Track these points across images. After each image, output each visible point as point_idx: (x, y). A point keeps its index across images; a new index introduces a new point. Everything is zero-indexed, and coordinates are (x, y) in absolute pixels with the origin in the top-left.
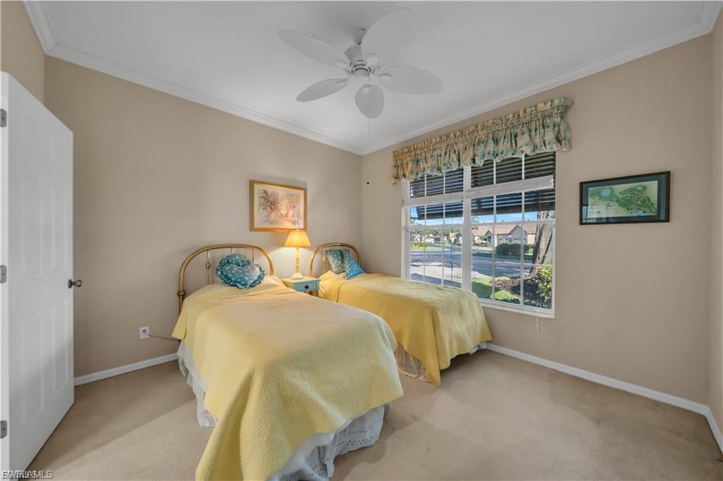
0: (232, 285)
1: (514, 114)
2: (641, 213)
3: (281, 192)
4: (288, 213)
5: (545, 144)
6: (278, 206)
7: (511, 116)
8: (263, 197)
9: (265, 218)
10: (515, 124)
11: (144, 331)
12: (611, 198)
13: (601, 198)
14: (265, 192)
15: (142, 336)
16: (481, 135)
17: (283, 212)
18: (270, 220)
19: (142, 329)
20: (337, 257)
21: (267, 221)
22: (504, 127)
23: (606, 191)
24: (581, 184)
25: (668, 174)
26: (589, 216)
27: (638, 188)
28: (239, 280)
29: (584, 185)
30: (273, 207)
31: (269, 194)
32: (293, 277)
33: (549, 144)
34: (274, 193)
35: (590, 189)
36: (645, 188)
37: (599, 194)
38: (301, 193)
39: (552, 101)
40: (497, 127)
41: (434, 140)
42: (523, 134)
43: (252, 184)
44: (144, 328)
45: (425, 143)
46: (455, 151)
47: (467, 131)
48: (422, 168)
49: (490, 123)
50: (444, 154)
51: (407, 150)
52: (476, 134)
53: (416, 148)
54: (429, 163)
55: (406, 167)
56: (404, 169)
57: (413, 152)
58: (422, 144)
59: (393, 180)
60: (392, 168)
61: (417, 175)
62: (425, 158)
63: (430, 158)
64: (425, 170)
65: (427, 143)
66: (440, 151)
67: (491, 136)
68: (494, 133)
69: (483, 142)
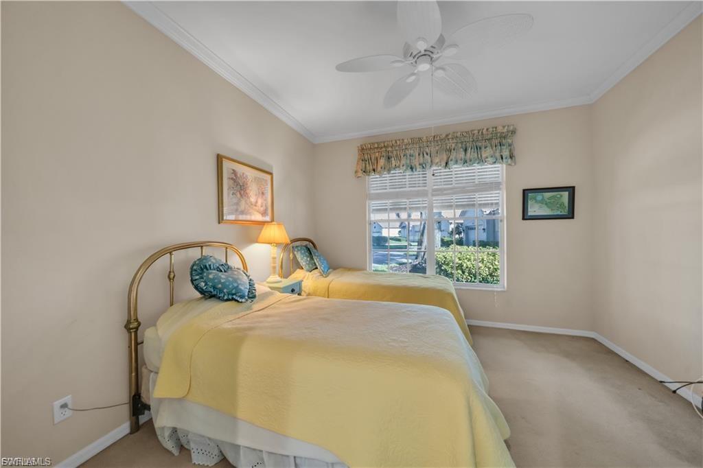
0: (228, 300)
1: (479, 131)
2: (559, 213)
3: (250, 174)
4: (257, 202)
5: (502, 158)
6: (248, 191)
7: (476, 132)
8: (232, 179)
9: (235, 207)
10: (480, 138)
11: (64, 406)
12: (542, 202)
13: (537, 202)
14: (234, 172)
15: (59, 416)
16: (451, 144)
17: (253, 199)
18: (240, 210)
19: (58, 403)
20: (305, 253)
21: (237, 210)
22: (471, 140)
23: (539, 196)
24: (524, 190)
25: (573, 188)
26: (529, 214)
27: (558, 196)
28: (234, 292)
29: (526, 192)
30: (242, 192)
31: (239, 175)
32: (269, 280)
33: (506, 158)
34: (243, 174)
35: (530, 194)
36: (561, 196)
37: (535, 199)
38: (269, 177)
39: (508, 126)
40: (466, 139)
41: (406, 141)
42: (485, 148)
43: (219, 159)
44: (62, 401)
45: (396, 142)
46: (427, 154)
47: (438, 138)
48: (393, 165)
49: (459, 134)
50: (417, 154)
51: (376, 146)
52: (447, 141)
53: (386, 145)
54: (403, 162)
55: (376, 162)
56: (373, 164)
57: (384, 149)
58: (394, 142)
59: (360, 174)
60: (358, 161)
61: (389, 171)
62: (397, 155)
63: (402, 157)
64: (396, 167)
65: (398, 142)
66: (412, 152)
67: (460, 145)
68: (462, 143)
69: (454, 149)
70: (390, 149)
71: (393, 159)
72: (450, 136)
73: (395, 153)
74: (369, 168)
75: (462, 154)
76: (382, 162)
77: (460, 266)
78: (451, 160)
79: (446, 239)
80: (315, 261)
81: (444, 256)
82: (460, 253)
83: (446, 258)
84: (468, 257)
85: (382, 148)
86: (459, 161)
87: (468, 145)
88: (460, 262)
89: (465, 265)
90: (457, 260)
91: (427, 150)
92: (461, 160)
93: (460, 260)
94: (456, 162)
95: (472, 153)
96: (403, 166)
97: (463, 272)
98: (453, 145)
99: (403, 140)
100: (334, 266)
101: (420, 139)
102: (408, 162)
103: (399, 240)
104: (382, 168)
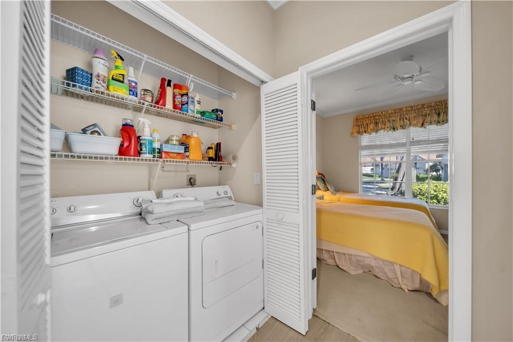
16: (426, 111)
20: (322, 182)
40: (439, 107)
41: (389, 111)
45: (382, 113)
46: (406, 119)
47: (416, 108)
48: (380, 127)
49: (433, 104)
50: (398, 120)
51: (367, 116)
52: (423, 109)
53: (374, 115)
54: (388, 125)
55: (367, 126)
56: (364, 128)
57: (373, 118)
58: (380, 113)
59: (355, 134)
60: (353, 126)
61: (377, 131)
62: (382, 122)
63: (387, 122)
64: (382, 129)
65: (383, 113)
66: (394, 118)
67: (434, 111)
68: (435, 110)
69: (429, 115)
70: (377, 117)
71: (379, 124)
72: (425, 106)
73: (381, 120)
74: (362, 130)
75: (436, 118)
76: (372, 126)
77: (436, 197)
78: (427, 122)
79: (421, 176)
80: (328, 186)
81: (419, 188)
82: (436, 186)
83: (421, 190)
84: (444, 189)
85: (371, 117)
86: (433, 122)
87: (441, 110)
88: (436, 193)
89: (440, 196)
90: (432, 192)
91: (407, 116)
92: (435, 121)
93: (435, 191)
94: (431, 123)
95: (444, 116)
96: (388, 128)
97: (439, 202)
98: (428, 112)
99: (387, 111)
100: (337, 190)
101: (401, 109)
102: (391, 125)
103: (372, 176)
104: (371, 130)
